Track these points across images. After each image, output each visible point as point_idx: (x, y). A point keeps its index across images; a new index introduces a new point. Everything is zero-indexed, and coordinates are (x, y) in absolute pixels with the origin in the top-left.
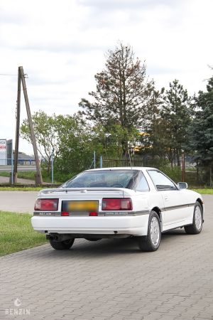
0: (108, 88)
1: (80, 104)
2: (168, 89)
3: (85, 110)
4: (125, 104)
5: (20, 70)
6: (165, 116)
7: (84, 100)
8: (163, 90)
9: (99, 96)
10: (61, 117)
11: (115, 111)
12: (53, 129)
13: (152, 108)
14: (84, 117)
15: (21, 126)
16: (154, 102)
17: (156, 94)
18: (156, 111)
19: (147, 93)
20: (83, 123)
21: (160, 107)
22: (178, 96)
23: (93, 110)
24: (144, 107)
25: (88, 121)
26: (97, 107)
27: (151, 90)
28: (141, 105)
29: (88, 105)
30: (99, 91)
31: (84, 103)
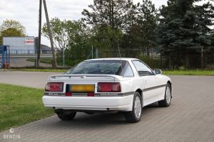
0: (101, 3)
1: (83, 13)
2: (142, 3)
3: (86, 17)
4: (113, 13)
6: (140, 22)
7: (85, 10)
8: (139, 4)
9: (95, 8)
10: (69, 22)
11: (106, 18)
12: (64, 30)
13: (131, 17)
14: (85, 22)
15: (42, 27)
16: (132, 12)
17: (134, 7)
18: (134, 18)
19: (128, 6)
20: (84, 26)
21: (136, 16)
22: (148, 8)
23: (92, 18)
24: (125, 16)
26: (94, 16)
27: (130, 4)
28: (124, 14)
29: (88, 14)
30: (95, 4)
31: (85, 12)
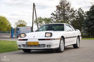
0: (60, 10)
1: (51, 14)
2: (78, 10)
4: (65, 14)
5: (34, 4)
6: (77, 18)
7: (53, 13)
8: (76, 10)
9: (57, 12)
10: (46, 18)
11: (62, 16)
12: (44, 21)
13: (73, 16)
14: (53, 18)
15: (34, 20)
16: (73, 14)
17: (74, 12)
20: (52, 20)
21: (75, 15)
22: (81, 12)
23: (55, 16)
25: (54, 20)
26: (56, 15)
27: (72, 10)
28: (70, 15)
29: (54, 15)
30: (57, 11)
31: (53, 14)
